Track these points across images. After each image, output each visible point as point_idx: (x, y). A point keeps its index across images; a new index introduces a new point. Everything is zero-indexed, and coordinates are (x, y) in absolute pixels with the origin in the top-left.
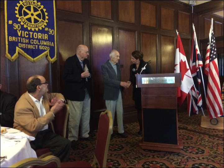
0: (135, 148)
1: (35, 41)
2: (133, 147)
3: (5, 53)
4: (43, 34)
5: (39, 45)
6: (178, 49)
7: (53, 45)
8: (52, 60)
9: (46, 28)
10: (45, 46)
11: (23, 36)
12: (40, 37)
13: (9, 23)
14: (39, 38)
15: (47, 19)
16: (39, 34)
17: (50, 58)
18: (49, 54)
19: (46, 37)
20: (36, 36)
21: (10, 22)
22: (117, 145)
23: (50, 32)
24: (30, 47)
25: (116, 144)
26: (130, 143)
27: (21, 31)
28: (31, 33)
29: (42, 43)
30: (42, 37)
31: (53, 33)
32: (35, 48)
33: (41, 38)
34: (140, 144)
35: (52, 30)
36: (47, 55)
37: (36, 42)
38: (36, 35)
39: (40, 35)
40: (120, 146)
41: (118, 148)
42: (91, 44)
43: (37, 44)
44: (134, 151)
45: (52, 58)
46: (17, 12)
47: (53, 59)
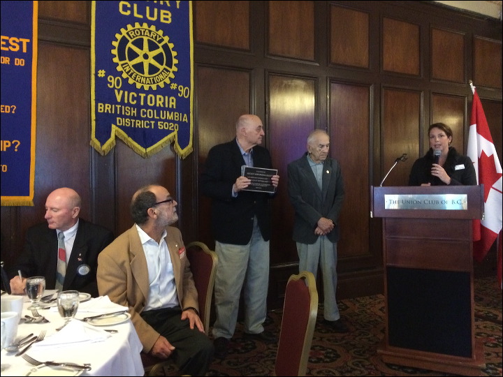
0: (367, 359)
1: (150, 112)
2: (361, 355)
3: (90, 139)
4: (167, 97)
5: (156, 121)
6: (474, 127)
7: (186, 120)
8: (183, 152)
9: (173, 84)
10: (169, 121)
11: (126, 102)
12: (161, 103)
13: (99, 75)
14: (158, 105)
15: (175, 65)
16: (158, 97)
17: (179, 147)
18: (176, 140)
19: (172, 102)
20: (151, 102)
21: (102, 73)
22: (323, 349)
23: (180, 93)
24: (139, 124)
25: (321, 347)
26: (354, 346)
27: (121, 92)
28: (143, 95)
29: (163, 116)
30: (164, 103)
31: (186, 95)
32: (148, 127)
33: (162, 106)
34: (379, 351)
35: (186, 88)
36: (174, 142)
37: (151, 114)
38: (151, 98)
39: (160, 99)
40: (330, 353)
41: (326, 357)
42: (267, 115)
43: (153, 119)
44: (363, 366)
45: (182, 149)
46: (115, 52)
47: (185, 150)
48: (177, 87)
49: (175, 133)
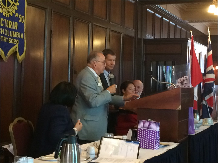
1: (7, 32)
4: (13, 22)
8: (20, 58)
10: (14, 38)
14: (9, 27)
15: (18, 1)
18: (18, 50)
23: (20, 19)
28: (5, 21)
29: (11, 35)
30: (12, 26)
31: (23, 21)
32: (6, 41)
39: (10, 23)
43: (7, 37)
47: (22, 56)
48: (18, 15)
49: (17, 46)
